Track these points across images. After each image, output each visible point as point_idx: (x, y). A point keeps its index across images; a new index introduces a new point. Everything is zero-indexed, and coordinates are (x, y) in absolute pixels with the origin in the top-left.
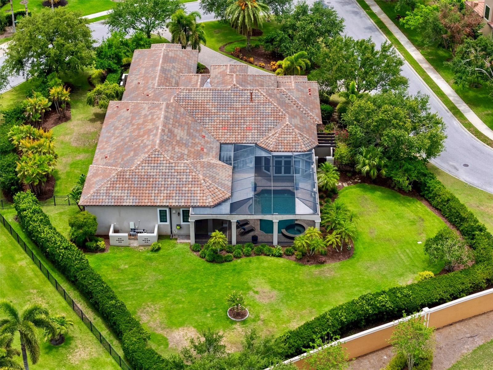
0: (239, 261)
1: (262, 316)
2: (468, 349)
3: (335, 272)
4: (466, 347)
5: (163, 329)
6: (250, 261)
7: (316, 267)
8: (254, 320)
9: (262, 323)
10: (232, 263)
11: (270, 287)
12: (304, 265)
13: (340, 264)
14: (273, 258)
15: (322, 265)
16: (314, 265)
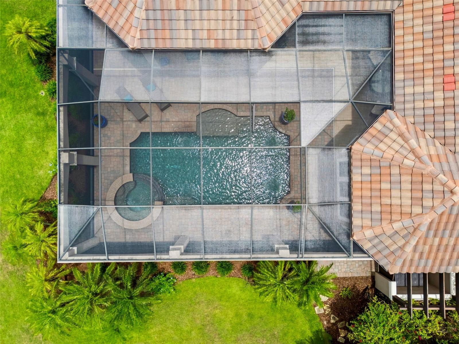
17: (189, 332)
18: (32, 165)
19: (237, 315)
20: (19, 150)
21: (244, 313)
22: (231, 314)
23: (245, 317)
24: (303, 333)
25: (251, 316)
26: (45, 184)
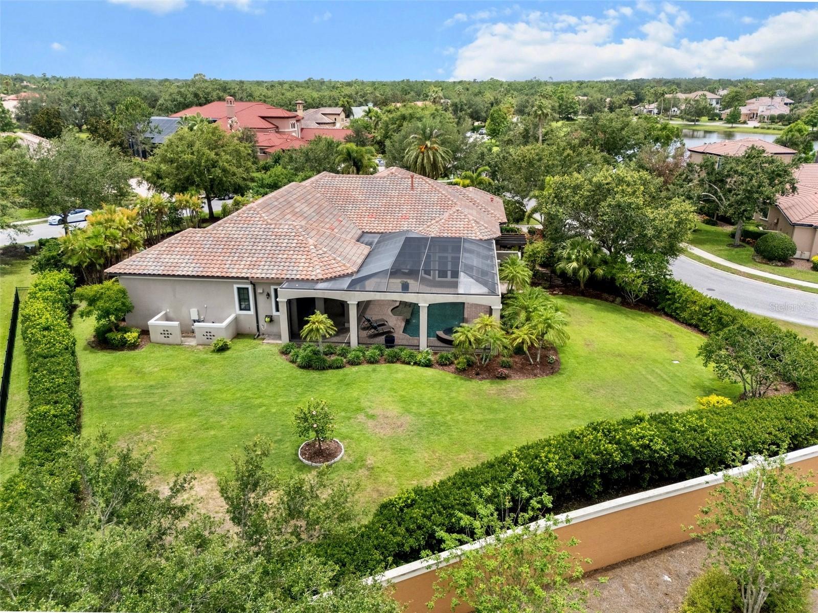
0: (355, 369)
1: (370, 461)
3: (528, 393)
6: (374, 370)
7: (491, 384)
8: (351, 467)
9: (367, 473)
10: (341, 371)
11: (400, 410)
12: (470, 379)
13: (536, 382)
14: (415, 368)
15: (503, 382)
16: (488, 381)
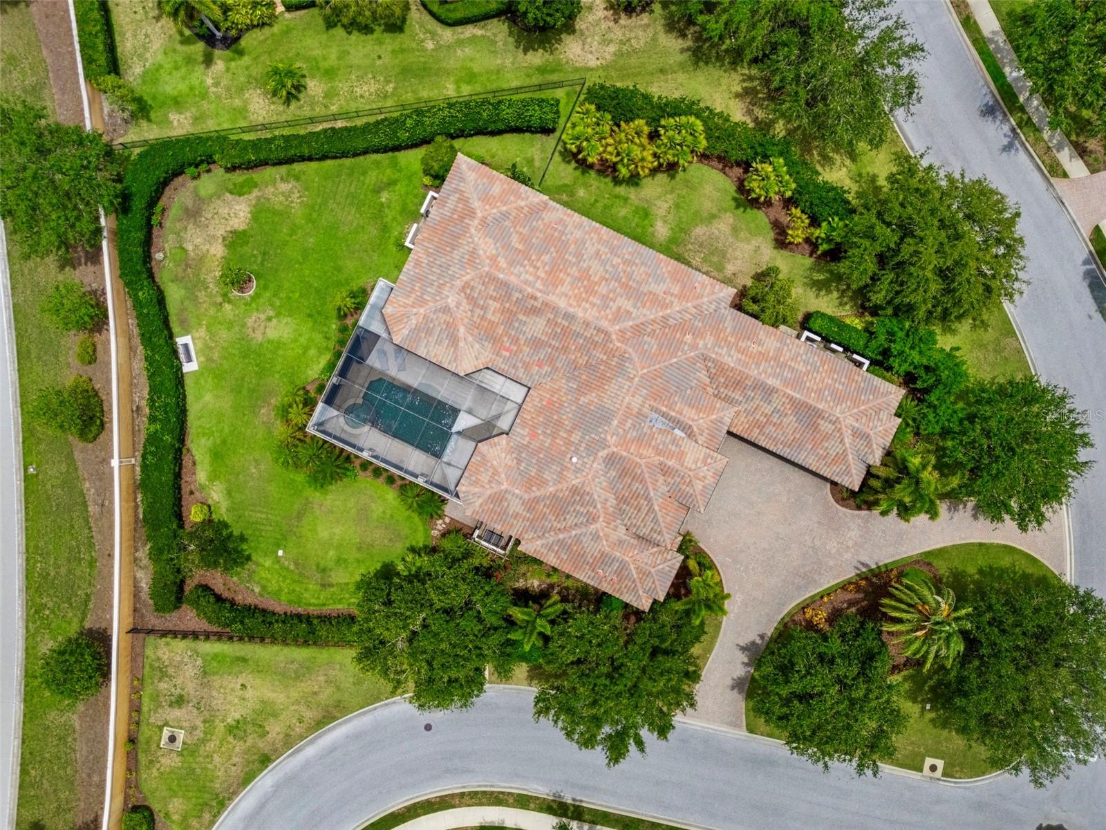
1: (228, 306)
2: (88, 490)
4: (93, 490)
5: (258, 198)
9: (218, 302)
17: (351, 509)
18: (307, 366)
19: (384, 512)
20: (304, 353)
21: (389, 512)
22: (381, 510)
23: (388, 515)
24: (418, 542)
25: (392, 516)
26: (309, 380)
